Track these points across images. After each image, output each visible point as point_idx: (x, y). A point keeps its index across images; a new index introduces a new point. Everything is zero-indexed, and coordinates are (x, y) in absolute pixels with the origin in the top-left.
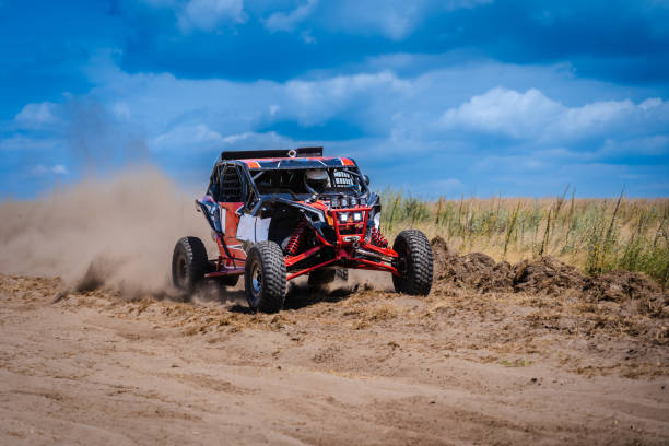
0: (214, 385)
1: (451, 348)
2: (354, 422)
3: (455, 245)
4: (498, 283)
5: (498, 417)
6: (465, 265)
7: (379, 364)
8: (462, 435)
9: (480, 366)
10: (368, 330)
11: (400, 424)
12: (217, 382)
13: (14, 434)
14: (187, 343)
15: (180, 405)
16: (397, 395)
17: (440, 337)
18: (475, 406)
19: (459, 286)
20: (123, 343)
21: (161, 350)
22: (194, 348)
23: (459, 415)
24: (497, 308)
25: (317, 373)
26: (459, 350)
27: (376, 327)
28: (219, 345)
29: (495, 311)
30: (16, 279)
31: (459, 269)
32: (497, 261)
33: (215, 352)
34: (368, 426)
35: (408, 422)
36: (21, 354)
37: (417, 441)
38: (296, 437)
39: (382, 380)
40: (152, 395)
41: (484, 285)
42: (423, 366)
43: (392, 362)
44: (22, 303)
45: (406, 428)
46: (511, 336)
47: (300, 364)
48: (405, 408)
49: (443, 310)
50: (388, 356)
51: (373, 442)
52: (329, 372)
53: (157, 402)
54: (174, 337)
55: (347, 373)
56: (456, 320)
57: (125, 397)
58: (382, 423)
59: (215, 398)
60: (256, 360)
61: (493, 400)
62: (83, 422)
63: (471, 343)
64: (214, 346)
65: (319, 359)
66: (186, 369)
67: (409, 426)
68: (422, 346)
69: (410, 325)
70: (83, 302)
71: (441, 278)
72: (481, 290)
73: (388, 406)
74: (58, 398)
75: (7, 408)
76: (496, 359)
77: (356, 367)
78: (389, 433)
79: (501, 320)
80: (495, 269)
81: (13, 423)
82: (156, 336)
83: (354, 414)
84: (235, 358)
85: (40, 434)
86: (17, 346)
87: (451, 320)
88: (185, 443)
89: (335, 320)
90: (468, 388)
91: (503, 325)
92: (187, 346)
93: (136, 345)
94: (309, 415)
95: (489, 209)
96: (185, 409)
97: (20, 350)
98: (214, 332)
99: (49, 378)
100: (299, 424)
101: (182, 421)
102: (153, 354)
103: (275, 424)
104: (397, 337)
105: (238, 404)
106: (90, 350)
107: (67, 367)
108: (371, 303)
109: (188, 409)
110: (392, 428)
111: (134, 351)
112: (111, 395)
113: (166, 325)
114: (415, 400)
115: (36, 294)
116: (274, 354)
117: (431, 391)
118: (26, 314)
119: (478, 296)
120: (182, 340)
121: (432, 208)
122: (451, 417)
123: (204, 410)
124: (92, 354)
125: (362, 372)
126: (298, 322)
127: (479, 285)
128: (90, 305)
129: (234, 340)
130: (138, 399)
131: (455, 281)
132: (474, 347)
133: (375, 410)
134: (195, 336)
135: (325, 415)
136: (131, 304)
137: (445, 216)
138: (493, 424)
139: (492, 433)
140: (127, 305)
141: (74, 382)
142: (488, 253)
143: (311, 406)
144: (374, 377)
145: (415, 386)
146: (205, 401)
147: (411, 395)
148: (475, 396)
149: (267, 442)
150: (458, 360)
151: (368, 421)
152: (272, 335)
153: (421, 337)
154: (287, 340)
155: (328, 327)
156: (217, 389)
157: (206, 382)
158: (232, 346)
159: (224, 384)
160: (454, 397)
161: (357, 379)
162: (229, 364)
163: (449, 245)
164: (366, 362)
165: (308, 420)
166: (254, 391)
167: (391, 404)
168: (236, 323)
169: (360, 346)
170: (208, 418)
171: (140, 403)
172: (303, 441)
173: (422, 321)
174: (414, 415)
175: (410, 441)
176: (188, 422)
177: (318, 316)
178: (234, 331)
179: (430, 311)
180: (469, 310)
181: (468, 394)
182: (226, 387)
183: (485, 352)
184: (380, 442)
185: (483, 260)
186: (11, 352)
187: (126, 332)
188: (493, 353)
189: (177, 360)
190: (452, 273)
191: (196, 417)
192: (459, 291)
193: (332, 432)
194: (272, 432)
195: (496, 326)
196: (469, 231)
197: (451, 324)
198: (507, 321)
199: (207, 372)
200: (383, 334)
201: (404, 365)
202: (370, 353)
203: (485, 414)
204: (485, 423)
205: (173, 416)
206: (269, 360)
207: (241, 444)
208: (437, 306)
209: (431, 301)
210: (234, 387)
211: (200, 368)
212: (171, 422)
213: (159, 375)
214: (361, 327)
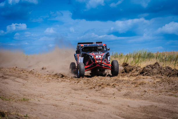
0: (97, 102)
1: (161, 92)
2: (135, 112)
3: (161, 64)
4: (173, 75)
5: (174, 111)
6: (164, 70)
7: (142, 96)
8: (164, 116)
9: (169, 97)
10: (138, 88)
11: (147, 113)
12: (98, 101)
13: (45, 116)
14: (90, 91)
15: (88, 108)
16: (147, 105)
17: (158, 89)
18: (168, 108)
19: (162, 75)
20: (73, 91)
21: (83, 93)
22: (92, 92)
23: (163, 110)
24: (173, 81)
25: (125, 99)
26: (163, 93)
27: (141, 87)
28: (99, 92)
29: (172, 82)
30: (45, 74)
31: (162, 71)
32: (173, 68)
33: (98, 93)
34: (138, 113)
35: (149, 112)
36: (46, 94)
37: (152, 117)
38: (120, 116)
39: (142, 101)
40: (81, 105)
41: (169, 75)
42: (153, 97)
43: (145, 96)
44: (46, 81)
45: (149, 114)
46: (177, 89)
47: (120, 96)
48: (149, 108)
49: (159, 82)
50: (144, 95)
51: (140, 117)
52: (128, 99)
53: (82, 107)
54: (87, 89)
55: (133, 99)
56: (162, 84)
57: (74, 105)
58: (142, 112)
59: (98, 106)
60: (108, 96)
61: (172, 106)
62: (63, 112)
63: (166, 91)
64: (97, 92)
65: (125, 95)
66: (90, 98)
67: (150, 113)
68: (153, 92)
69: (150, 86)
70: (62, 80)
71: (158, 73)
72: (169, 77)
73: (144, 108)
74: (56, 106)
75: (43, 108)
76: (173, 95)
77: (135, 97)
78: (144, 115)
79: (174, 84)
80: (172, 71)
81: (45, 113)
82: (82, 89)
83: (135, 110)
84: (103, 95)
85: (52, 115)
86: (45, 92)
87: (160, 84)
88: (90, 118)
89: (130, 85)
90: (165, 103)
91: (175, 86)
92: (90, 92)
93: (76, 92)
94: (123, 110)
95: (171, 54)
96: (90, 109)
97: (46, 93)
98: (97, 88)
99: (54, 101)
100: (120, 113)
101: (89, 112)
102: (81, 94)
103: (114, 113)
104: (146, 89)
105: (104, 107)
106: (65, 93)
107: (58, 98)
108: (139, 80)
109: (91, 109)
110: (145, 114)
111: (76, 93)
112: (70, 105)
113: (84, 86)
114: (151, 106)
115: (50, 78)
116: (113, 94)
117: (155, 104)
118: (48, 84)
119: (168, 78)
120: (89, 90)
121: (155, 54)
122: (161, 111)
123: (95, 109)
124: (65, 94)
125: (137, 99)
126: (120, 85)
127: (168, 75)
128: (64, 81)
129: (102, 90)
130: (77, 106)
131: (161, 74)
132: (167, 92)
133: (140, 109)
134: (92, 89)
135: (127, 110)
136: (75, 81)
137: (159, 57)
138: (172, 112)
139: (172, 115)
140: (74, 81)
141: (61, 102)
142: (170, 66)
143: (123, 108)
144: (140, 100)
145: (151, 102)
146: (95, 107)
147: (150, 105)
148: (167, 105)
149: (112, 117)
150: (162, 95)
151: (139, 112)
152: (113, 89)
153: (153, 89)
154: (116, 90)
155: (127, 87)
156: (98, 103)
157: (95, 101)
158: (102, 92)
159: (100, 102)
160: (162, 105)
161: (135, 100)
162: (101, 97)
163: (160, 64)
164: (138, 96)
165: (123, 112)
166: (108, 104)
167: (145, 107)
168: (103, 86)
169: (136, 92)
170: (96, 111)
171: (78, 107)
172: (121, 117)
173: (153, 85)
174: (151, 110)
175: (150, 117)
176: (91, 112)
177: (125, 84)
178: (102, 88)
179: (155, 82)
180: (165, 82)
181: (165, 104)
182: (101, 103)
183: (170, 93)
184: (142, 118)
185: (169, 68)
186: (44, 94)
187: (74, 88)
188: (172, 93)
189: (87, 96)
190: (161, 72)
191: (93, 111)
192: (163, 77)
193: (129, 115)
194: (113, 115)
195: (173, 86)
196: (165, 60)
197: (161, 85)
198: (176, 85)
199: (95, 99)
200: (142, 88)
201: (148, 97)
202: (139, 93)
203: (170, 110)
204: (170, 112)
205: (87, 111)
206: (112, 95)
207: (105, 118)
208: (157, 81)
209: (155, 80)
210: (103, 103)
211: (94, 98)
212: (86, 112)
213: (83, 100)
214: (136, 86)
